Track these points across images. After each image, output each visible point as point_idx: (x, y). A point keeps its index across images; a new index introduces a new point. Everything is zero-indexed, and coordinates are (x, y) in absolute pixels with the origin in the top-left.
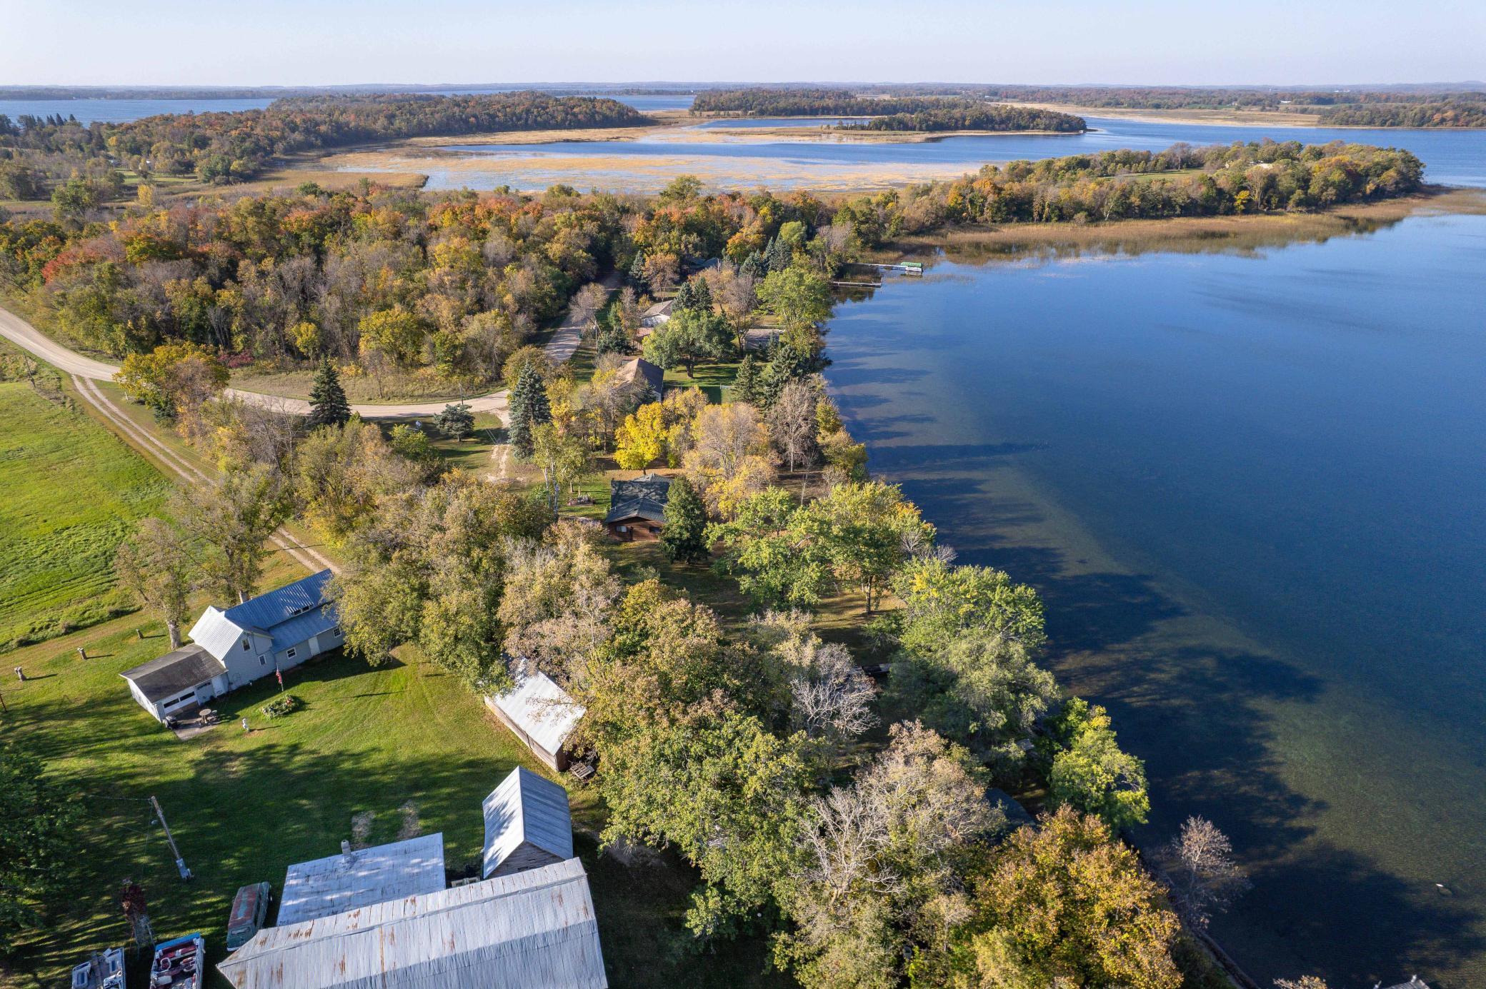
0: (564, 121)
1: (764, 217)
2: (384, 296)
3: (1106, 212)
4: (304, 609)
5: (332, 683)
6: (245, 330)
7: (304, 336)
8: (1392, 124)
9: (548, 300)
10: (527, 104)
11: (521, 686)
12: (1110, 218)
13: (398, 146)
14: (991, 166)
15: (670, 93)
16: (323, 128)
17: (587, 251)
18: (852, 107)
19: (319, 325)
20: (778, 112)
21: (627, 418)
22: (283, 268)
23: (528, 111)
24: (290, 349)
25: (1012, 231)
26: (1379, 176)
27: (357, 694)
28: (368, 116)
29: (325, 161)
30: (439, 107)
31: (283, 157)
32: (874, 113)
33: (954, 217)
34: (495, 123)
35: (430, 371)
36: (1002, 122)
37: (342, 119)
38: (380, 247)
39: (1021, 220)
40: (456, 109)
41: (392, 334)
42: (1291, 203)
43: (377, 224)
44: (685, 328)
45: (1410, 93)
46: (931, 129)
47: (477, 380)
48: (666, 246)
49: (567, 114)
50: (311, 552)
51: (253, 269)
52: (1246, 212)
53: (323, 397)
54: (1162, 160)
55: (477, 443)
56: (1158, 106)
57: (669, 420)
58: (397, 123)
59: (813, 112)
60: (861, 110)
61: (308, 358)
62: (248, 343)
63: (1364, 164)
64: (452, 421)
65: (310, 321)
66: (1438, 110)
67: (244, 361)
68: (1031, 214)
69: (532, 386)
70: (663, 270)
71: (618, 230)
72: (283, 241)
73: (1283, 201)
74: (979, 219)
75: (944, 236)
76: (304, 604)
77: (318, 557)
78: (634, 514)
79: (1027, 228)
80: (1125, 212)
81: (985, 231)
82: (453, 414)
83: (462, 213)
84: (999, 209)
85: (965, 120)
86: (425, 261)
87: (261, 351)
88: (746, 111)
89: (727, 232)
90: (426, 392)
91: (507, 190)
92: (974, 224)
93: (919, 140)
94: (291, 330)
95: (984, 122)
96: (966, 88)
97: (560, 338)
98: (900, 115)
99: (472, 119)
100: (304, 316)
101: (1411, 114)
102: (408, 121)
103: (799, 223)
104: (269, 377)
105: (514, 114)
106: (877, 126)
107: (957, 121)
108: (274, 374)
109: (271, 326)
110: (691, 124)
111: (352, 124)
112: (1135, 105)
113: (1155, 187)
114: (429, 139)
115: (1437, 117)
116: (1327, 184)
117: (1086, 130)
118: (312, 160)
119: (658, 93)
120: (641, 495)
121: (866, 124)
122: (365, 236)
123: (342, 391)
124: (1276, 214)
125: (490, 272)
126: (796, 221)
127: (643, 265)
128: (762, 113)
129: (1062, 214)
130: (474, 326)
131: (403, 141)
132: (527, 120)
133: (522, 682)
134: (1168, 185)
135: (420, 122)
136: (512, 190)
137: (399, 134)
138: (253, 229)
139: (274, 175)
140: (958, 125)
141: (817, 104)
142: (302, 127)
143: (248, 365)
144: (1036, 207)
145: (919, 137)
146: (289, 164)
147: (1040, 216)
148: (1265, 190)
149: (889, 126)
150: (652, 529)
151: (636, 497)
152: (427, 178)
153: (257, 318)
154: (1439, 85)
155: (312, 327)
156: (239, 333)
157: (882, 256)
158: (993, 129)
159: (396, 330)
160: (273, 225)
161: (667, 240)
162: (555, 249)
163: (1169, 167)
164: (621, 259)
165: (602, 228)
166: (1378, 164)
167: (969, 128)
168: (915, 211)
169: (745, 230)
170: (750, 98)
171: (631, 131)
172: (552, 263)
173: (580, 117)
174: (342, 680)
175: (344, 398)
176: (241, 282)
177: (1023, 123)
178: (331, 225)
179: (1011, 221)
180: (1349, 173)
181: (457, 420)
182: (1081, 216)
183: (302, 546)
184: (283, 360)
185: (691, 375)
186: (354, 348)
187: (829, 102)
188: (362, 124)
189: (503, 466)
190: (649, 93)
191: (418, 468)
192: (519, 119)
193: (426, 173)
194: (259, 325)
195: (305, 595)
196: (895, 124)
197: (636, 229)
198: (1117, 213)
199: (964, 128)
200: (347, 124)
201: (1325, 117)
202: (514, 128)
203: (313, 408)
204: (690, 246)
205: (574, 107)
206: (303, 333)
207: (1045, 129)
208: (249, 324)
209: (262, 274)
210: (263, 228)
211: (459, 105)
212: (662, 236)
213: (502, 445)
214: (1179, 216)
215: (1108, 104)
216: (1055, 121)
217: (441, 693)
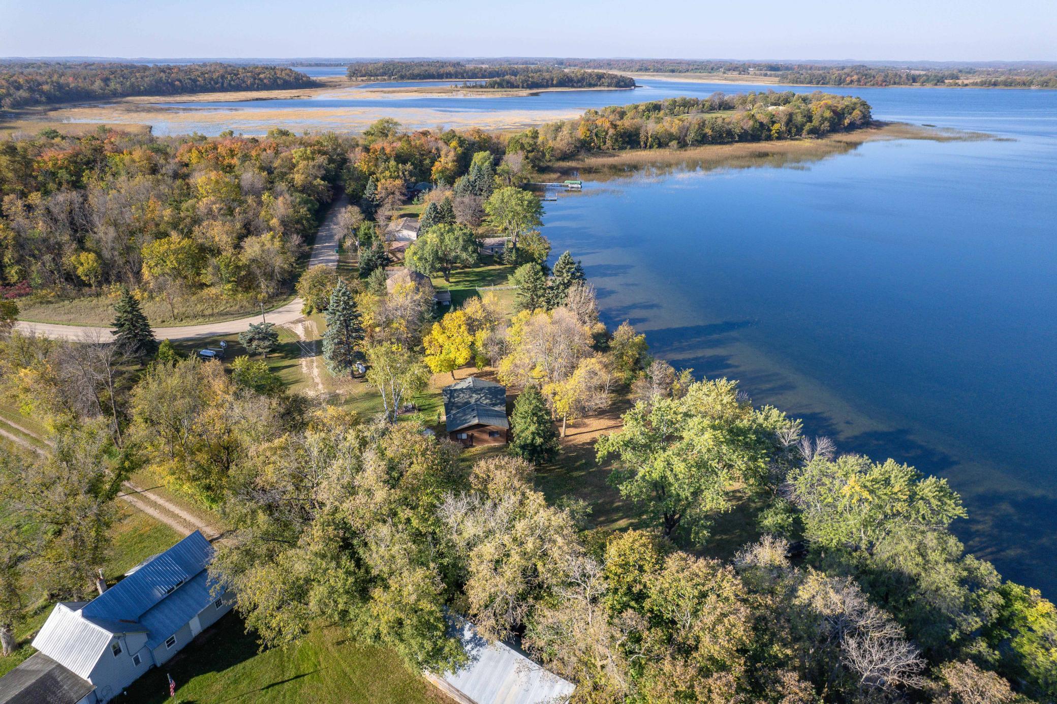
0: (253, 84)
1: (455, 148)
2: (157, 225)
3: (689, 139)
4: (178, 585)
5: (230, 673)
6: (18, 262)
7: (86, 265)
8: (823, 84)
9: (304, 222)
10: (222, 71)
11: (475, 659)
12: (693, 145)
13: (115, 103)
14: (593, 110)
15: (326, 65)
16: (46, 88)
17: (323, 179)
18: (467, 73)
19: (99, 255)
20: (414, 77)
21: (434, 326)
22: (50, 201)
23: (223, 77)
24: (70, 277)
25: (628, 156)
26: (851, 114)
27: (266, 684)
28: (85, 79)
29: (52, 114)
30: (147, 73)
31: (10, 110)
32: (483, 77)
33: (585, 146)
34: (196, 86)
35: (213, 291)
36: (579, 81)
37: (62, 80)
38: (142, 181)
39: (632, 148)
40: (162, 74)
41: (176, 259)
42: (804, 132)
43: (134, 161)
44: (442, 241)
45: (823, 65)
46: (530, 86)
47: (260, 297)
48: (387, 173)
49: (255, 79)
50: (152, 496)
51: (20, 203)
52: (779, 138)
53: (126, 326)
54: (707, 104)
55: (282, 358)
56: (673, 71)
57: (472, 326)
58: (113, 85)
59: (440, 76)
60: (474, 75)
61: (90, 286)
62: (24, 275)
63: (840, 107)
64: (259, 339)
65: (89, 251)
66: (848, 75)
67: (22, 291)
68: (639, 143)
69: (346, 303)
70: (393, 193)
71: (345, 161)
72: (40, 178)
73: (799, 131)
74: (603, 147)
75: (583, 161)
76: (176, 579)
77: (161, 501)
78: (476, 421)
79: (639, 153)
80: (703, 140)
81: (610, 156)
82: (259, 333)
83: (206, 151)
84: (616, 140)
85: (552, 80)
86: (188, 192)
87: (40, 282)
88: (390, 76)
89: (428, 161)
90: (216, 311)
91: (231, 133)
92: (599, 152)
93: (525, 95)
94: (70, 259)
95: (566, 82)
96: (540, 60)
97: (321, 253)
98: (507, 77)
99: (177, 83)
100: (81, 246)
101: (833, 77)
102: (122, 84)
103: (488, 152)
104: (51, 306)
105: (212, 79)
106: (492, 86)
107: (548, 81)
108: (57, 302)
109: (48, 257)
110: (350, 86)
111: (72, 85)
112: (658, 70)
113: (720, 121)
114: (142, 98)
115: (848, 79)
116: (824, 119)
117: (636, 87)
118: (39, 113)
119: (317, 65)
120: (473, 401)
121: (484, 84)
122: (123, 173)
123: (144, 319)
124: (797, 139)
125: (250, 200)
126: (485, 151)
127: (376, 189)
128: (402, 77)
129: (661, 142)
130: (252, 248)
131: (119, 99)
132: (223, 84)
133: (474, 652)
134: (727, 120)
135: (132, 85)
136: (236, 135)
137: (115, 94)
138: (7, 167)
139: (12, 125)
140: (548, 84)
141: (441, 71)
142: (26, 86)
143: (27, 294)
144: (642, 138)
145: (525, 93)
146: (18, 116)
147: (646, 144)
148: (787, 124)
149: (500, 85)
150: (491, 434)
151: (468, 403)
152: (151, 128)
153: (30, 251)
154: (833, 61)
155: (92, 256)
156: (11, 265)
157: (546, 176)
158: (573, 86)
159: (180, 256)
160: (28, 163)
161: (388, 168)
162: (298, 178)
163: (712, 109)
164: (350, 185)
165: (331, 161)
166: (847, 106)
167: (557, 86)
168: (562, 142)
169: (442, 159)
170: (391, 67)
171: (307, 91)
172: (296, 190)
173: (265, 81)
174: (240, 666)
175: (147, 325)
176: (7, 216)
177: (593, 82)
178: (88, 163)
179: (626, 148)
180: (835, 112)
181: (264, 339)
182: (674, 143)
183: (139, 490)
184: (63, 289)
185: (447, 280)
186: (138, 274)
187: (451, 69)
188: (81, 85)
189: (317, 380)
190: (310, 65)
191: (275, 402)
192: (216, 83)
193: (148, 123)
194: (34, 256)
195: (177, 568)
196: (504, 84)
197: (359, 161)
198: (697, 140)
199: (553, 86)
200: (68, 85)
201: (783, 78)
202: (213, 90)
203: (116, 337)
204: (406, 173)
205: (259, 74)
206: (85, 263)
207: (608, 86)
208: (22, 256)
209: (29, 208)
210: (17, 166)
211: (164, 72)
212: (382, 166)
213: (308, 359)
214: (737, 142)
215: (640, 70)
216: (615, 80)
217: (363, 666)
